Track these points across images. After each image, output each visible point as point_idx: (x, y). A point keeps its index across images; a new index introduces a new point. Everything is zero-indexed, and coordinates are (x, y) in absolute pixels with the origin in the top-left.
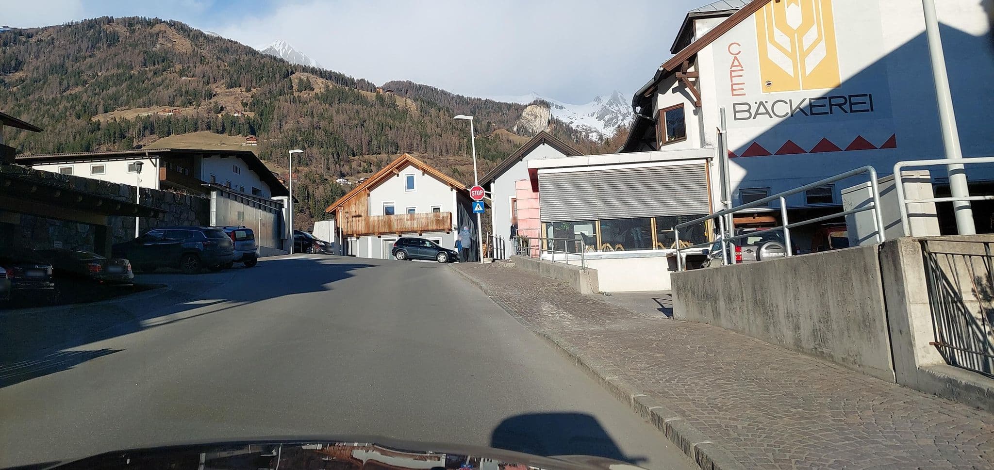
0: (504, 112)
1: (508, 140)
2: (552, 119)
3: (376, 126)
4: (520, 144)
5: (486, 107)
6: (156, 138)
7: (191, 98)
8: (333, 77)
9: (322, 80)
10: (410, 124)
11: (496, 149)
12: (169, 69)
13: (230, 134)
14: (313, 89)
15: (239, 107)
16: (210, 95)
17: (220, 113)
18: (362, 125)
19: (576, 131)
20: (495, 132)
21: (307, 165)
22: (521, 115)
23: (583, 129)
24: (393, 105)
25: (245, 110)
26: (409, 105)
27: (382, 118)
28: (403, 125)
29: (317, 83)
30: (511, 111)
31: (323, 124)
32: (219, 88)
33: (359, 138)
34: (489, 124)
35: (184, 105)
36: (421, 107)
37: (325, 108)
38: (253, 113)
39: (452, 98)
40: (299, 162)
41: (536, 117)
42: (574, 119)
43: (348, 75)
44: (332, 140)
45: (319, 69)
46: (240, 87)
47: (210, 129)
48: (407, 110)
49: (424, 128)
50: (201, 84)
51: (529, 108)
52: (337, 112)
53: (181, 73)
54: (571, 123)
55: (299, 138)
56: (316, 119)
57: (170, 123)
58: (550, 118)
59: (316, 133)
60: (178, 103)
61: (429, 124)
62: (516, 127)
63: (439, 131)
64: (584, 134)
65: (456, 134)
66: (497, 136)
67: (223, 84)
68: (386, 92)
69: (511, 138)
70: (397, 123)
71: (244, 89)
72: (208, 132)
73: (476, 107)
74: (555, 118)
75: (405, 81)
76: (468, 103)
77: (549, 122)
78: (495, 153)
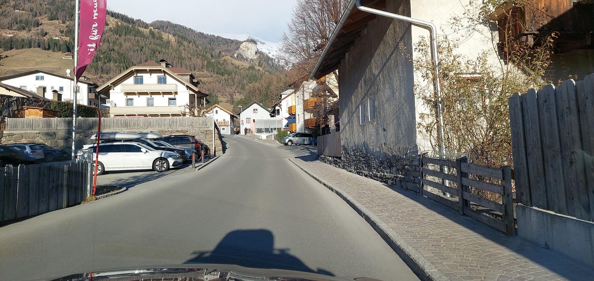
0: (229, 45)
1: (232, 63)
2: (258, 51)
3: (150, 51)
4: (238, 66)
5: (218, 40)
6: (3, 51)
7: (24, 25)
8: (120, 17)
9: (113, 18)
10: (172, 51)
11: (224, 69)
12: (6, 4)
13: (54, 51)
14: (108, 25)
15: (59, 33)
16: (38, 24)
17: (45, 36)
18: (141, 50)
19: (272, 59)
20: (223, 58)
21: (107, 73)
22: (239, 47)
23: (277, 57)
24: (161, 38)
25: (62, 35)
26: (170, 38)
27: (153, 46)
28: (167, 51)
29: (110, 20)
30: (233, 44)
31: (116, 48)
32: (44, 20)
33: (140, 57)
34: (220, 52)
35: (19, 29)
36: (178, 40)
37: (116, 38)
38: (69, 38)
39: (196, 34)
40: (102, 71)
41: (248, 49)
42: (271, 51)
43: (130, 16)
44: (122, 58)
45: (111, 11)
46: (58, 20)
47: (40, 47)
48: (169, 41)
49: (180, 53)
50: (31, 16)
51: (244, 43)
52: (125, 41)
53: (15, 7)
54: (269, 53)
55: (102, 56)
56: (111, 45)
57: (12, 41)
58: (257, 50)
59: (112, 54)
60: (15, 28)
61: (183, 51)
62: (236, 54)
63: (189, 56)
64: (276, 60)
65: (200, 58)
66: (225, 60)
67: (46, 17)
68: (155, 29)
69: (233, 62)
70: (164, 50)
71: (61, 22)
72: (39, 49)
73: (212, 40)
74: (260, 50)
75: (166, 21)
76: (206, 37)
77: (256, 53)
78: (223, 71)
